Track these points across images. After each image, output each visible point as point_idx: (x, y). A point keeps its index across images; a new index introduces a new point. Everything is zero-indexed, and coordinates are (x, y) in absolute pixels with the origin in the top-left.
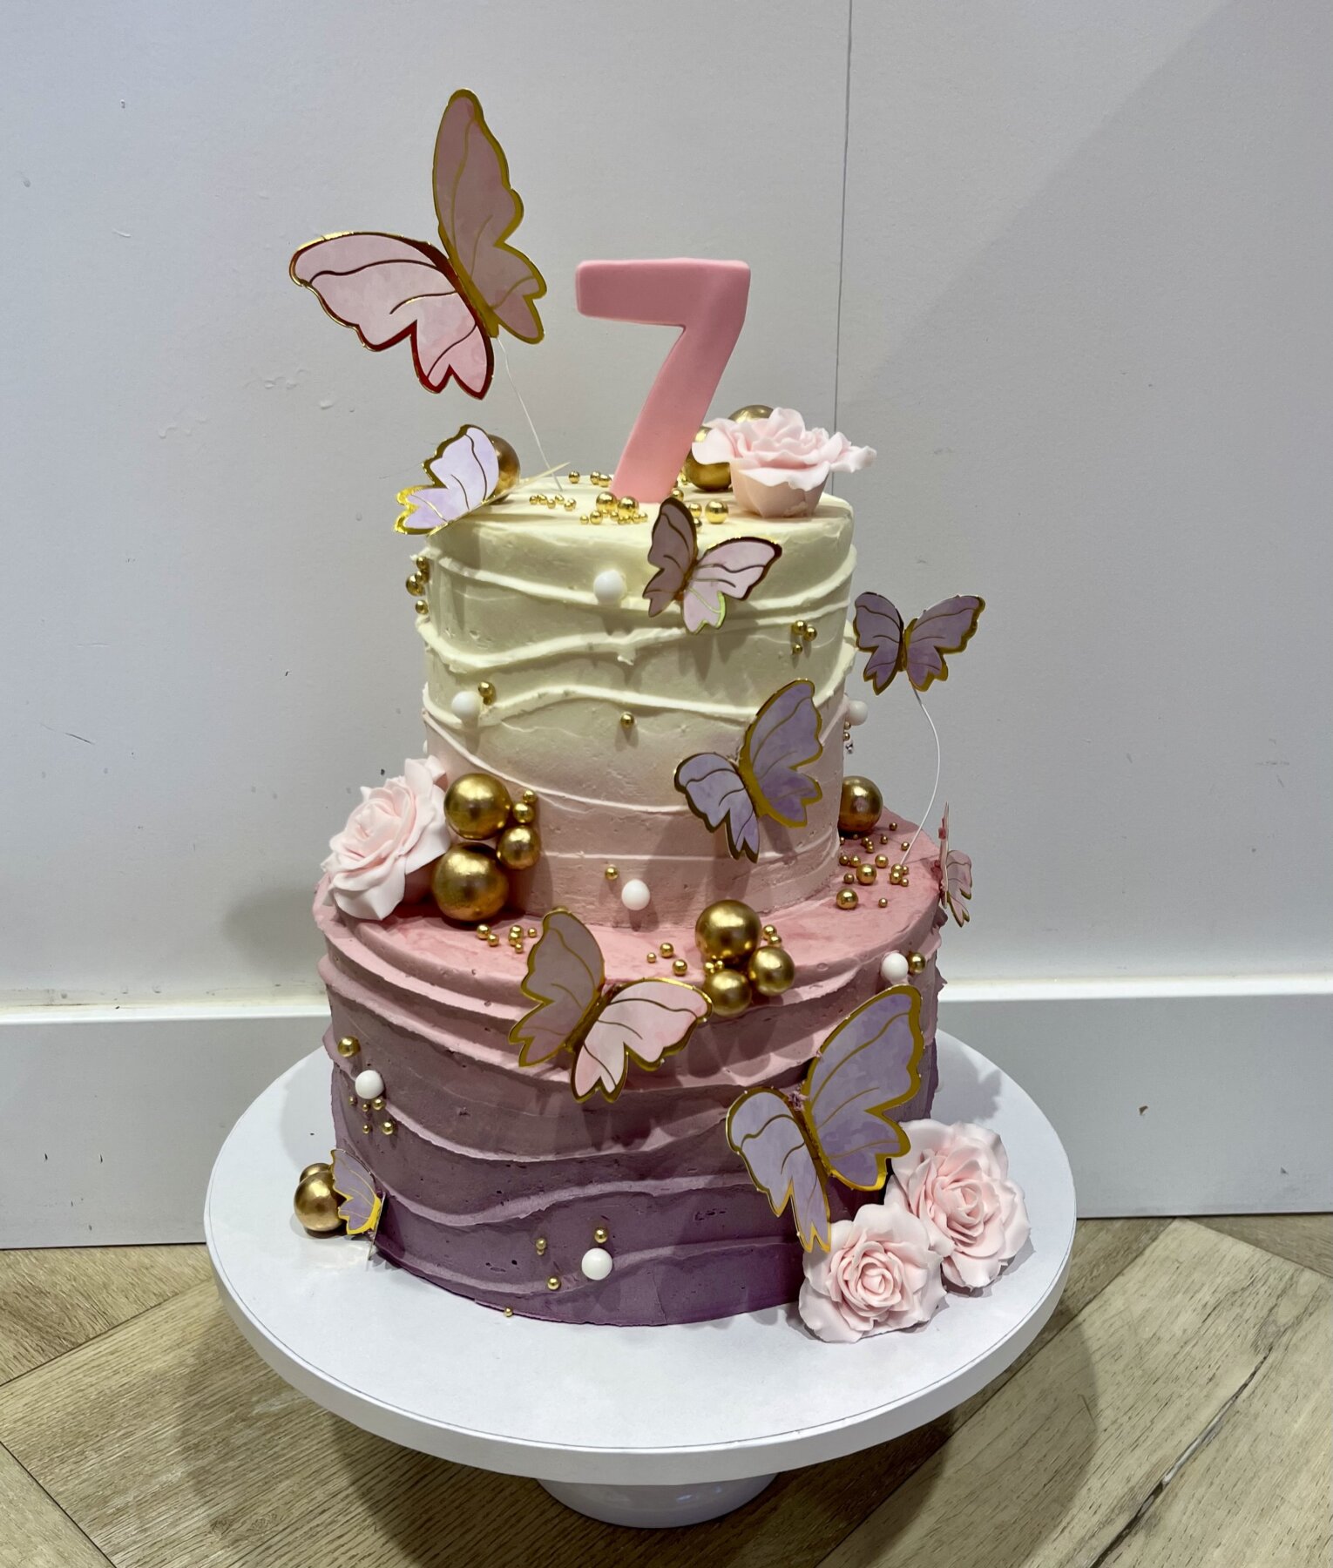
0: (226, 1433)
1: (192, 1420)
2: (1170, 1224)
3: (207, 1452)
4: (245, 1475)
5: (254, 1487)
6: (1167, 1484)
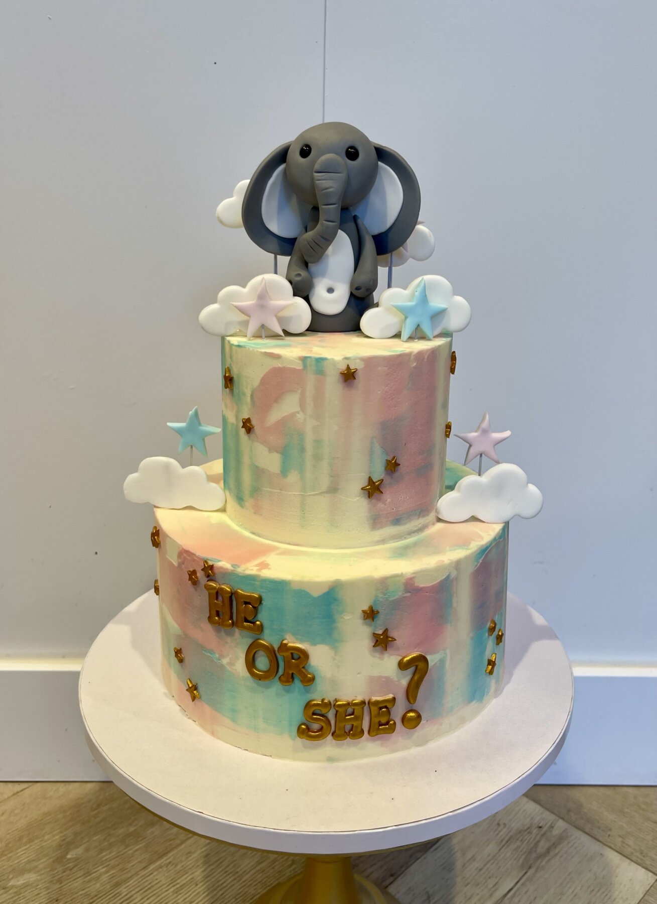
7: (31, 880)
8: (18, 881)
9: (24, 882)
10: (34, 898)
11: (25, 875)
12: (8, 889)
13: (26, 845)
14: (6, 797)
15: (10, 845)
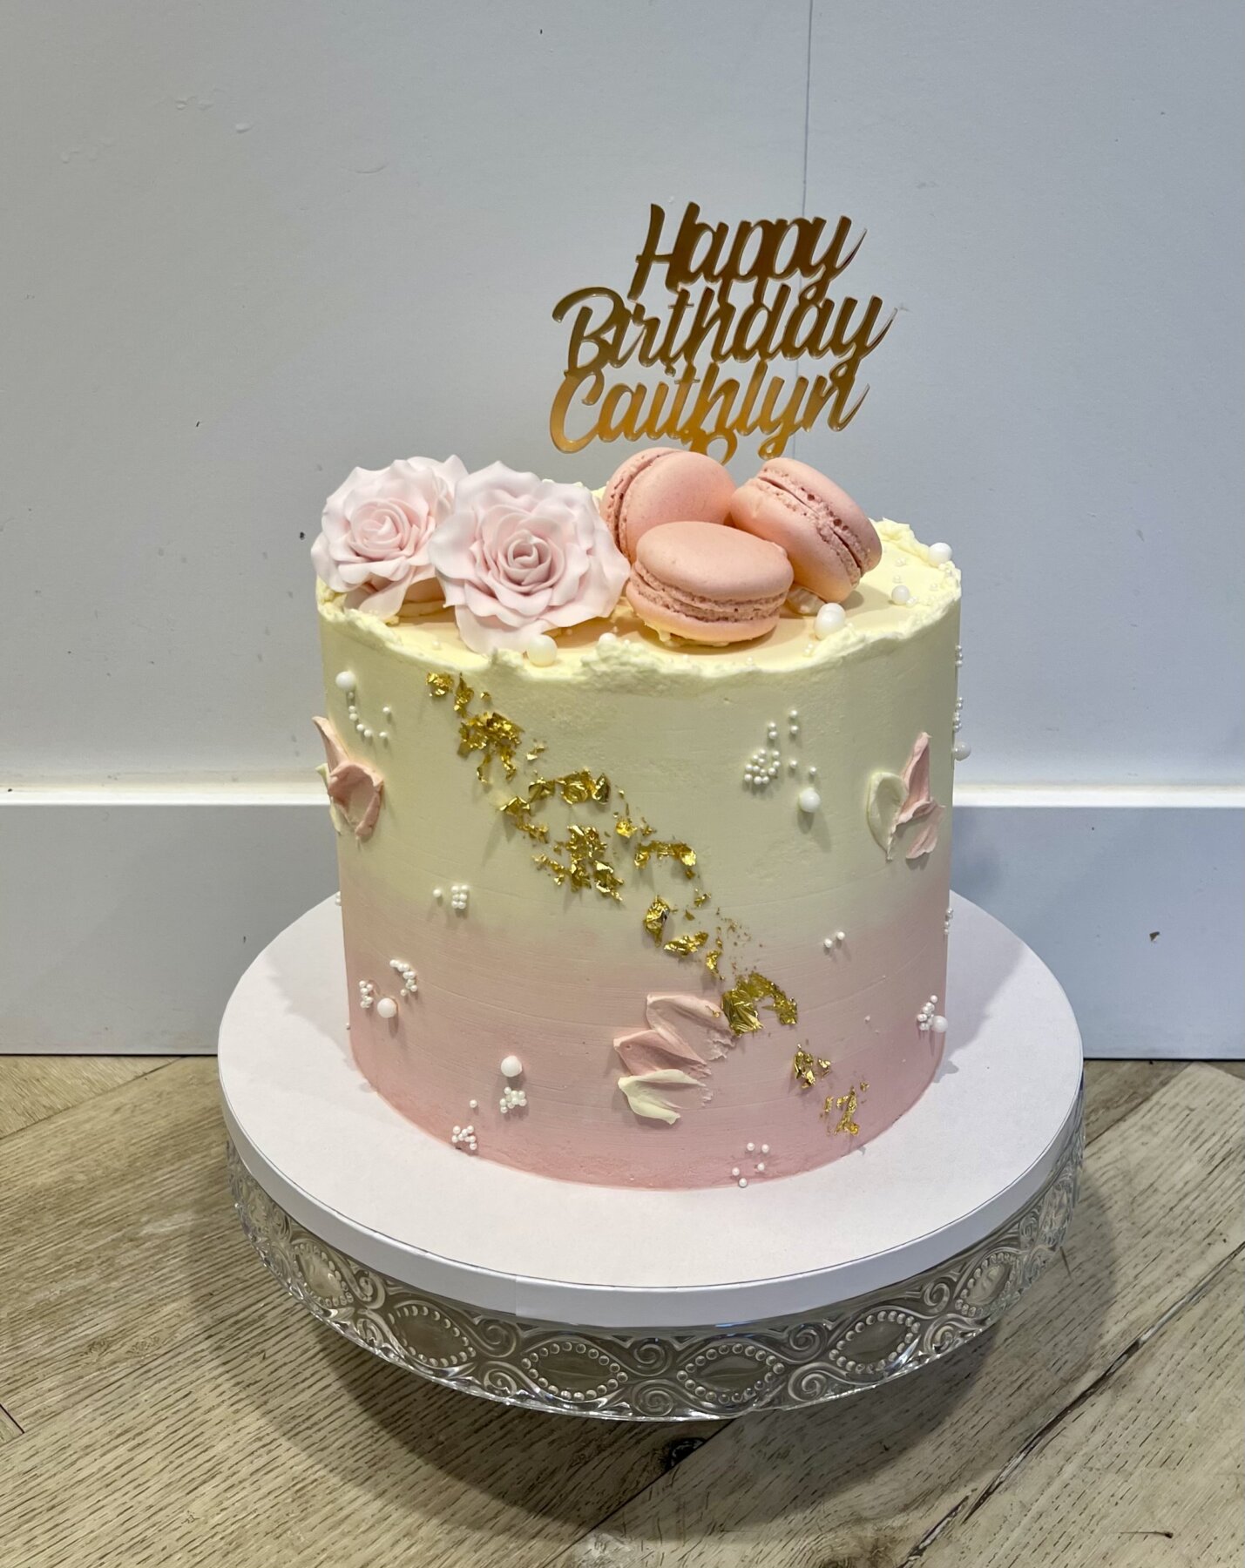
0: (110, 1253)
1: (76, 1238)
2: (1186, 1067)
3: (90, 1271)
4: (127, 1296)
5: (137, 1309)
6: (1144, 1343)
7: (190, 1224)
8: (162, 1226)
9: (177, 1227)
10: (199, 1256)
11: (176, 1216)
12: (141, 1242)
13: (172, 1164)
14: (121, 1082)
15: (138, 1164)
